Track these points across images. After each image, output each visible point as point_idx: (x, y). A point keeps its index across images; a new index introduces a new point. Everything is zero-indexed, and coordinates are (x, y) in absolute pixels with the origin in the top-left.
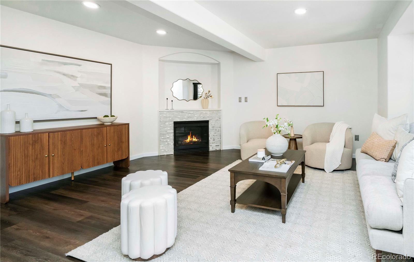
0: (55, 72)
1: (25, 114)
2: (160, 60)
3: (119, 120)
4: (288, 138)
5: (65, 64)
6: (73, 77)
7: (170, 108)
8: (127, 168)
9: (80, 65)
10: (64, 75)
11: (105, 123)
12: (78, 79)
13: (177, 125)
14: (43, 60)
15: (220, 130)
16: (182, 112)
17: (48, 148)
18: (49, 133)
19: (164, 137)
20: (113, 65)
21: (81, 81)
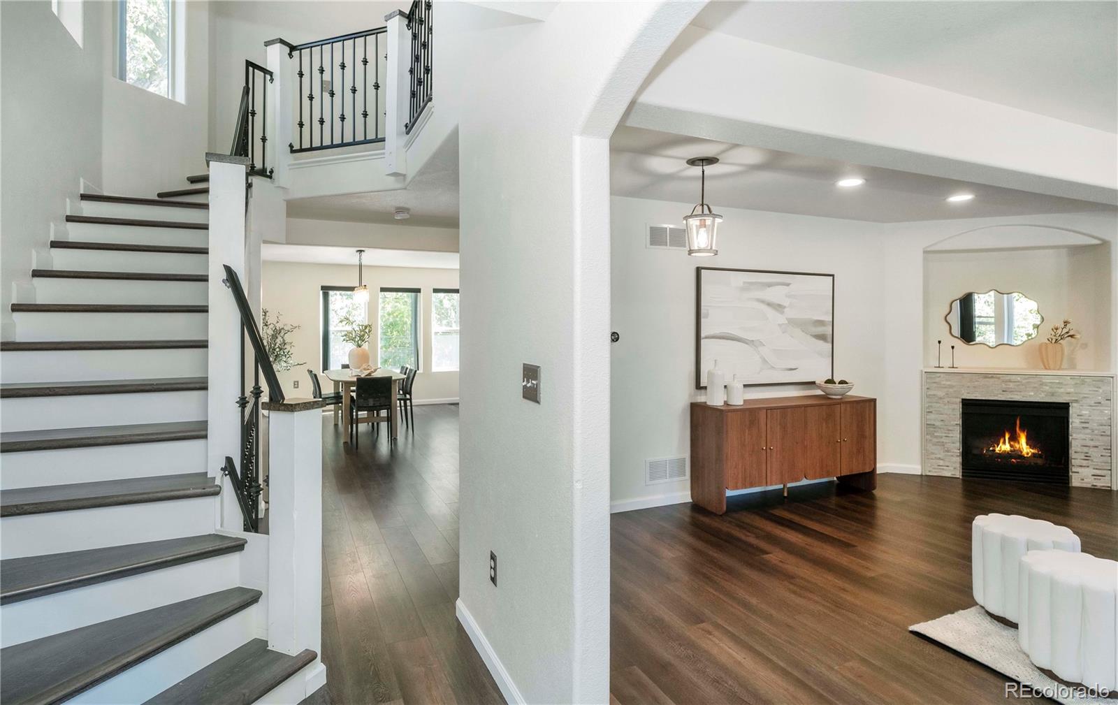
0: (763, 302)
3: (858, 391)
5: (770, 285)
6: (779, 308)
8: (870, 491)
9: (788, 285)
10: (769, 304)
11: (832, 395)
12: (786, 310)
13: (972, 408)
14: (744, 283)
15: (1108, 433)
18: (767, 409)
19: (936, 434)
20: (835, 276)
21: (790, 313)
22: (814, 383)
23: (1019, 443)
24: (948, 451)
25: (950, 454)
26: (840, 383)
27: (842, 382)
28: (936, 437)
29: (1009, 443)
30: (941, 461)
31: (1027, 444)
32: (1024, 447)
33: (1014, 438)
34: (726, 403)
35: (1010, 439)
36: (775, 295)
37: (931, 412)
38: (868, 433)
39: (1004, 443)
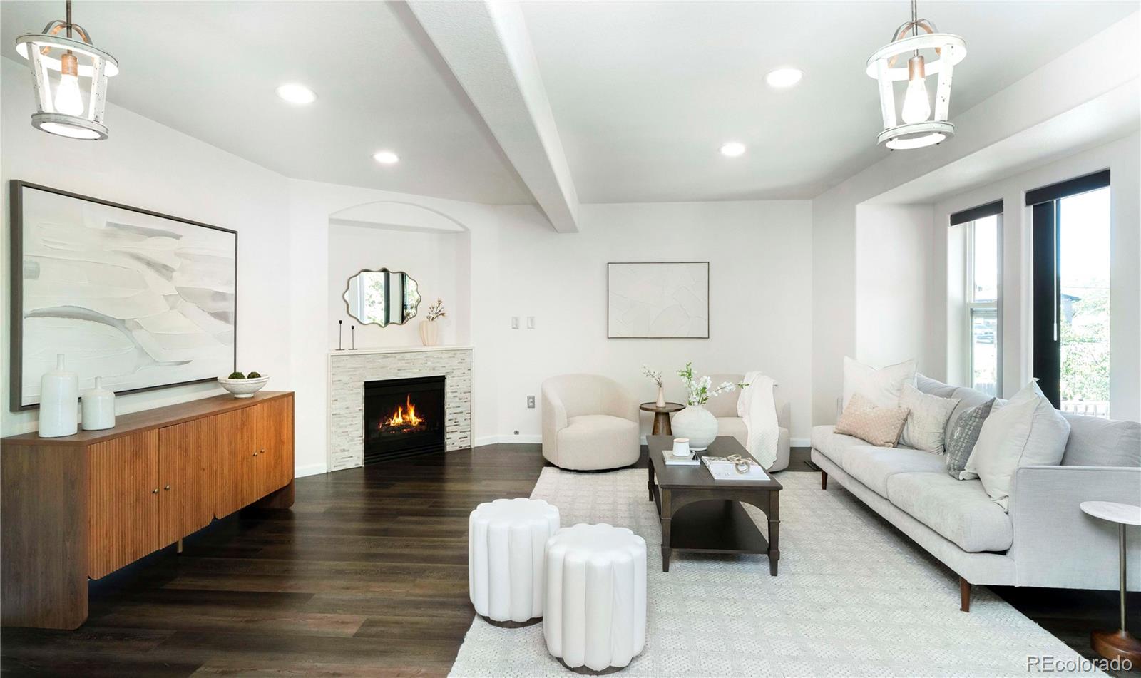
0: (138, 258)
1: (96, 378)
2: (332, 221)
3: (273, 385)
4: (652, 410)
5: (151, 233)
6: (167, 270)
7: (346, 344)
8: (287, 509)
9: (177, 237)
10: (150, 264)
11: (240, 394)
12: (174, 274)
13: (373, 389)
14: (109, 224)
15: (469, 399)
16: (385, 355)
17: (157, 470)
18: (159, 429)
19: (341, 424)
20: (238, 234)
21: (180, 280)
22: (215, 379)
23: (409, 415)
24: (352, 441)
25: (354, 443)
26: (249, 377)
27: (253, 375)
28: (341, 427)
29: (402, 416)
30: (346, 453)
31: (415, 416)
32: (413, 419)
33: (405, 412)
34: (81, 429)
35: (402, 413)
36: (158, 249)
37: (336, 400)
38: (286, 436)
39: (398, 416)
